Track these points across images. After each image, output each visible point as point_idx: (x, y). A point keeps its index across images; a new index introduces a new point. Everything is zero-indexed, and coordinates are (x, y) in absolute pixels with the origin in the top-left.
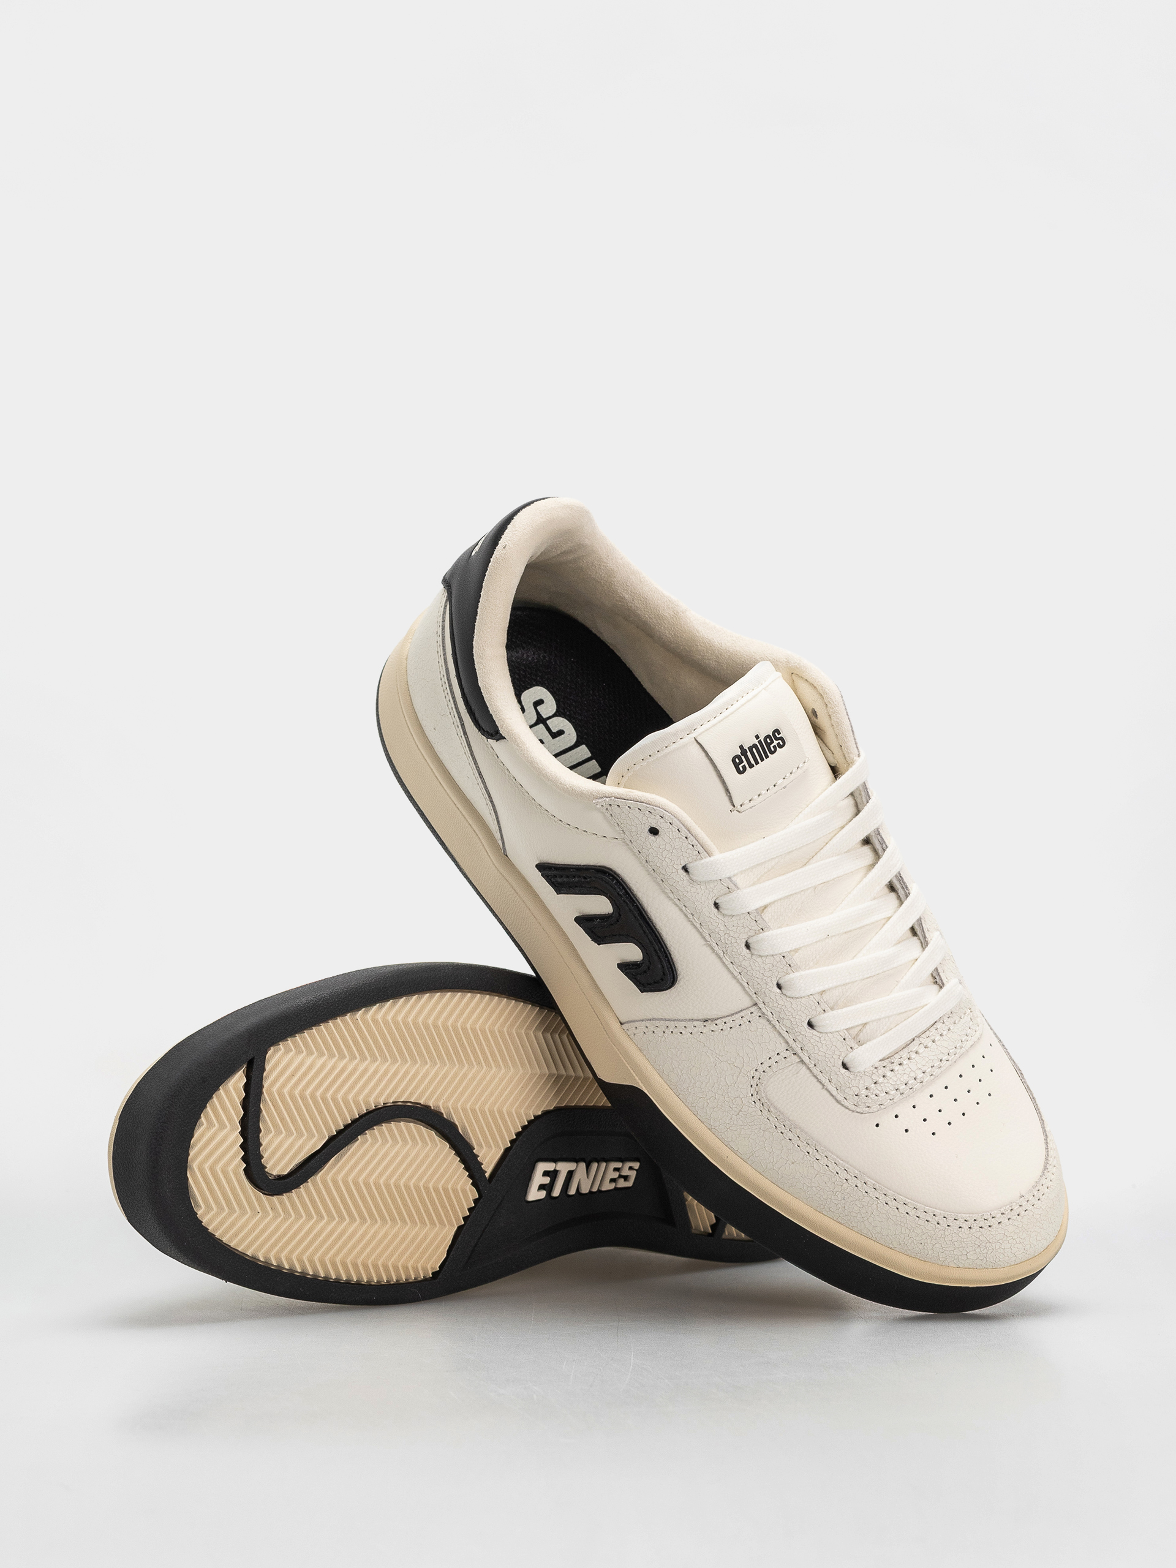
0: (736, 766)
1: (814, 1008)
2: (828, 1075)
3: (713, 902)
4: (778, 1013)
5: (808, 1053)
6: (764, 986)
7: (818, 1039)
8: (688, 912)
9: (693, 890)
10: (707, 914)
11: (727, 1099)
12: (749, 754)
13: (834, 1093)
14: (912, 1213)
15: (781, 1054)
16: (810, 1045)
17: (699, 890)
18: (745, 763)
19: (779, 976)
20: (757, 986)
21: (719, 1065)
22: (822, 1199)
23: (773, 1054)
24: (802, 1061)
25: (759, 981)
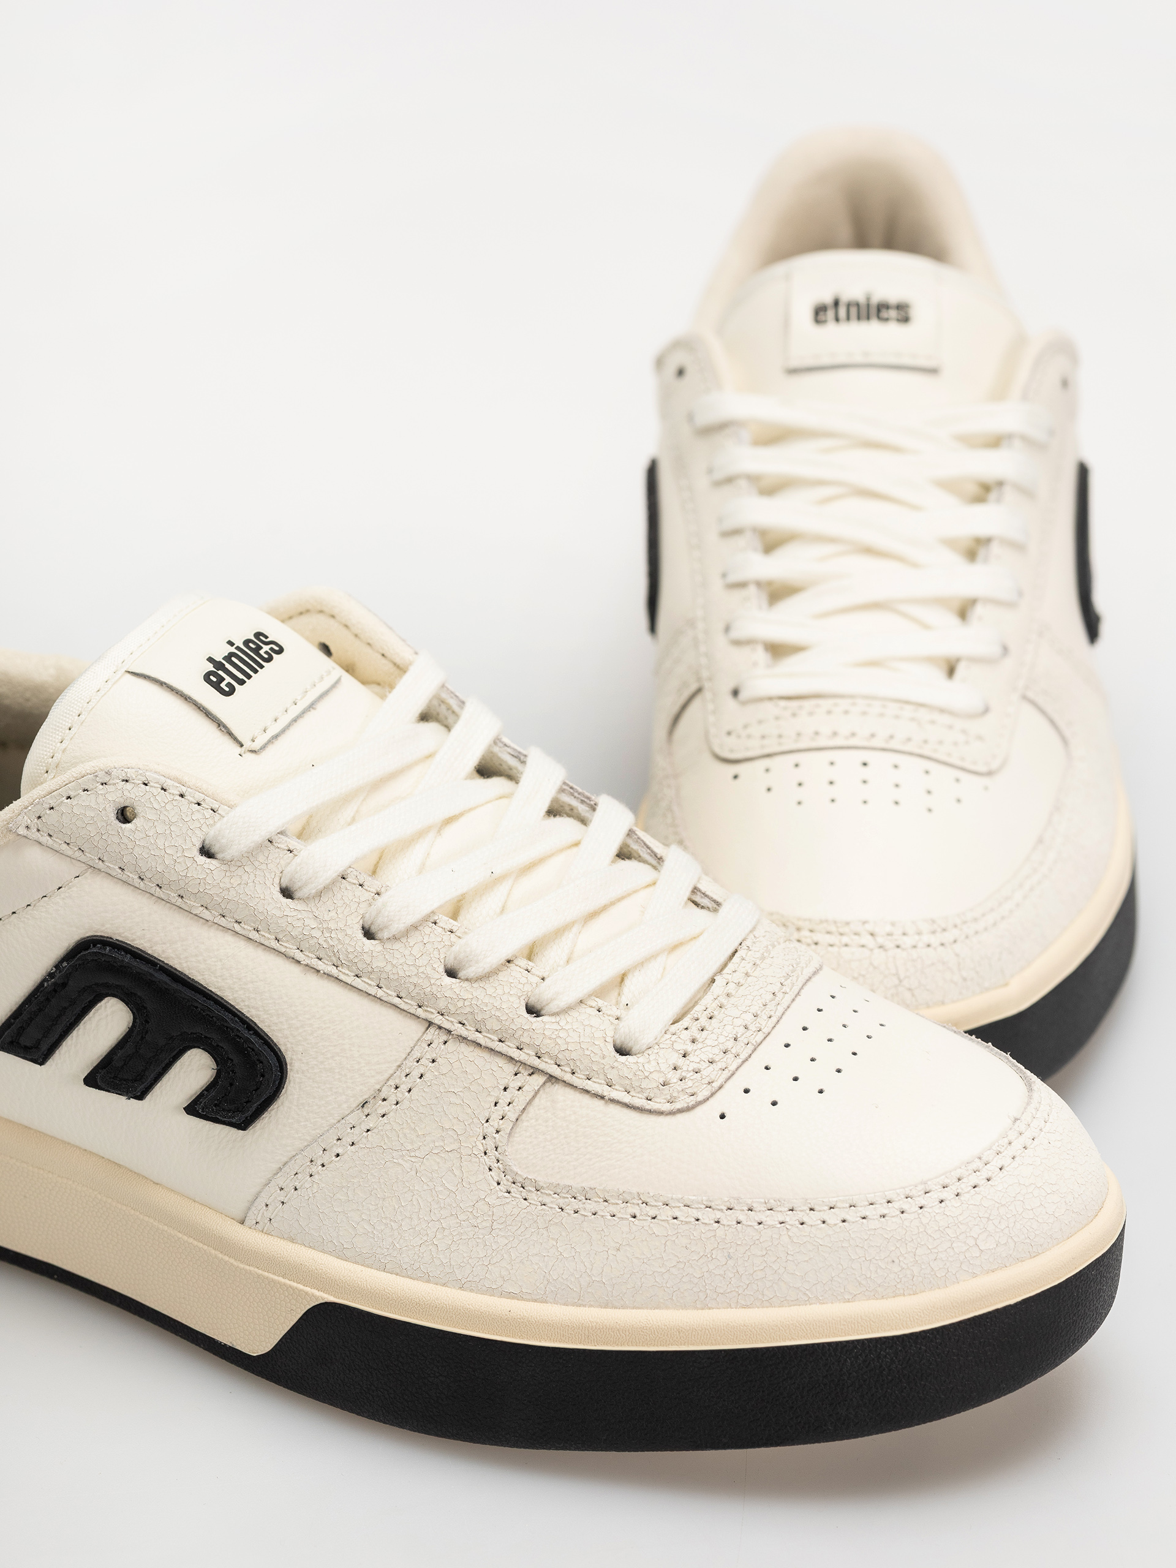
0: (217, 686)
1: (523, 980)
2: (602, 1076)
3: (278, 889)
4: (470, 1017)
5: (551, 1057)
6: (426, 984)
7: (556, 1026)
8: (246, 929)
9: (235, 881)
10: (278, 913)
11: (462, 1217)
12: (228, 666)
13: (626, 1099)
14: (852, 1215)
15: (511, 1085)
16: (549, 1041)
17: (245, 877)
18: (228, 679)
19: (442, 956)
20: (416, 991)
21: (422, 1168)
22: (696, 1281)
23: (498, 1093)
24: (552, 1078)
25: (415, 980)
